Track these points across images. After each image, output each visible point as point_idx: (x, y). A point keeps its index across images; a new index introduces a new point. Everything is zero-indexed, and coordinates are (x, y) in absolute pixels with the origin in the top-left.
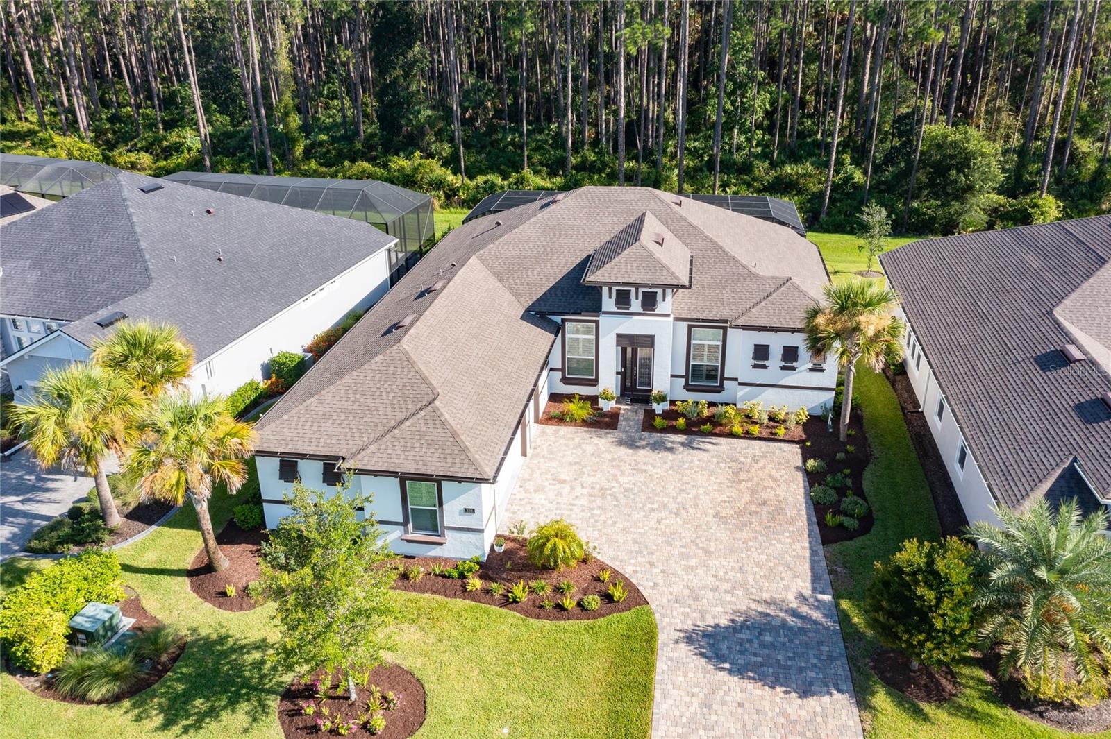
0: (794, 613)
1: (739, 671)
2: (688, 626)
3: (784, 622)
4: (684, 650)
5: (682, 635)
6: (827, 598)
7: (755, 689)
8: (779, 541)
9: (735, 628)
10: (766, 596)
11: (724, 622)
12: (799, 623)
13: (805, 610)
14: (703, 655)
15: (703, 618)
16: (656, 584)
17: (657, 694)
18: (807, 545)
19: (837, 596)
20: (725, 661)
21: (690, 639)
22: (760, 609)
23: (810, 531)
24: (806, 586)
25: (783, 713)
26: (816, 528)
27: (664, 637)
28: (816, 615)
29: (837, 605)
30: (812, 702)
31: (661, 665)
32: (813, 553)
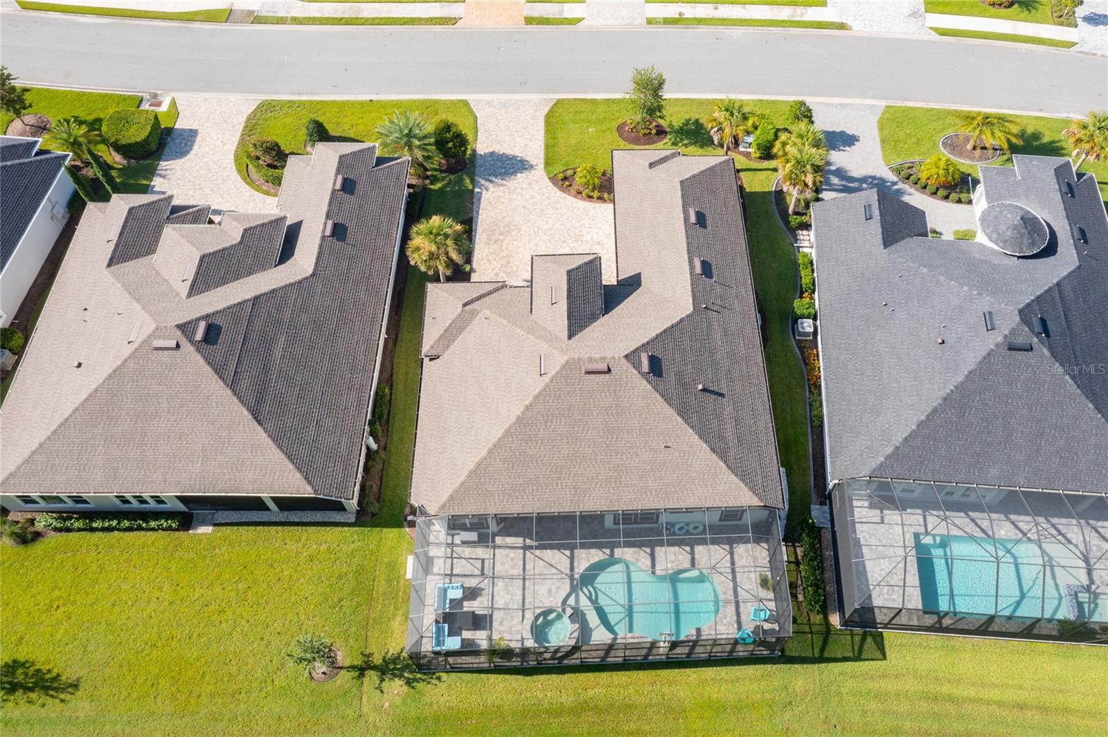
0: (491, 181)
1: (514, 157)
2: (533, 171)
3: (496, 177)
4: (533, 162)
5: (535, 168)
6: (477, 190)
7: (510, 152)
8: (492, 217)
9: (514, 173)
10: (502, 188)
11: (519, 175)
12: (491, 178)
13: (487, 184)
14: (527, 161)
15: (527, 175)
16: (546, 188)
17: (543, 147)
18: (480, 217)
19: (472, 191)
20: (520, 160)
21: (532, 167)
22: (504, 182)
23: (476, 226)
24: (485, 195)
25: (501, 145)
26: (474, 229)
27: (542, 166)
28: (483, 182)
29: (474, 187)
30: (491, 150)
31: (542, 156)
32: (478, 213)
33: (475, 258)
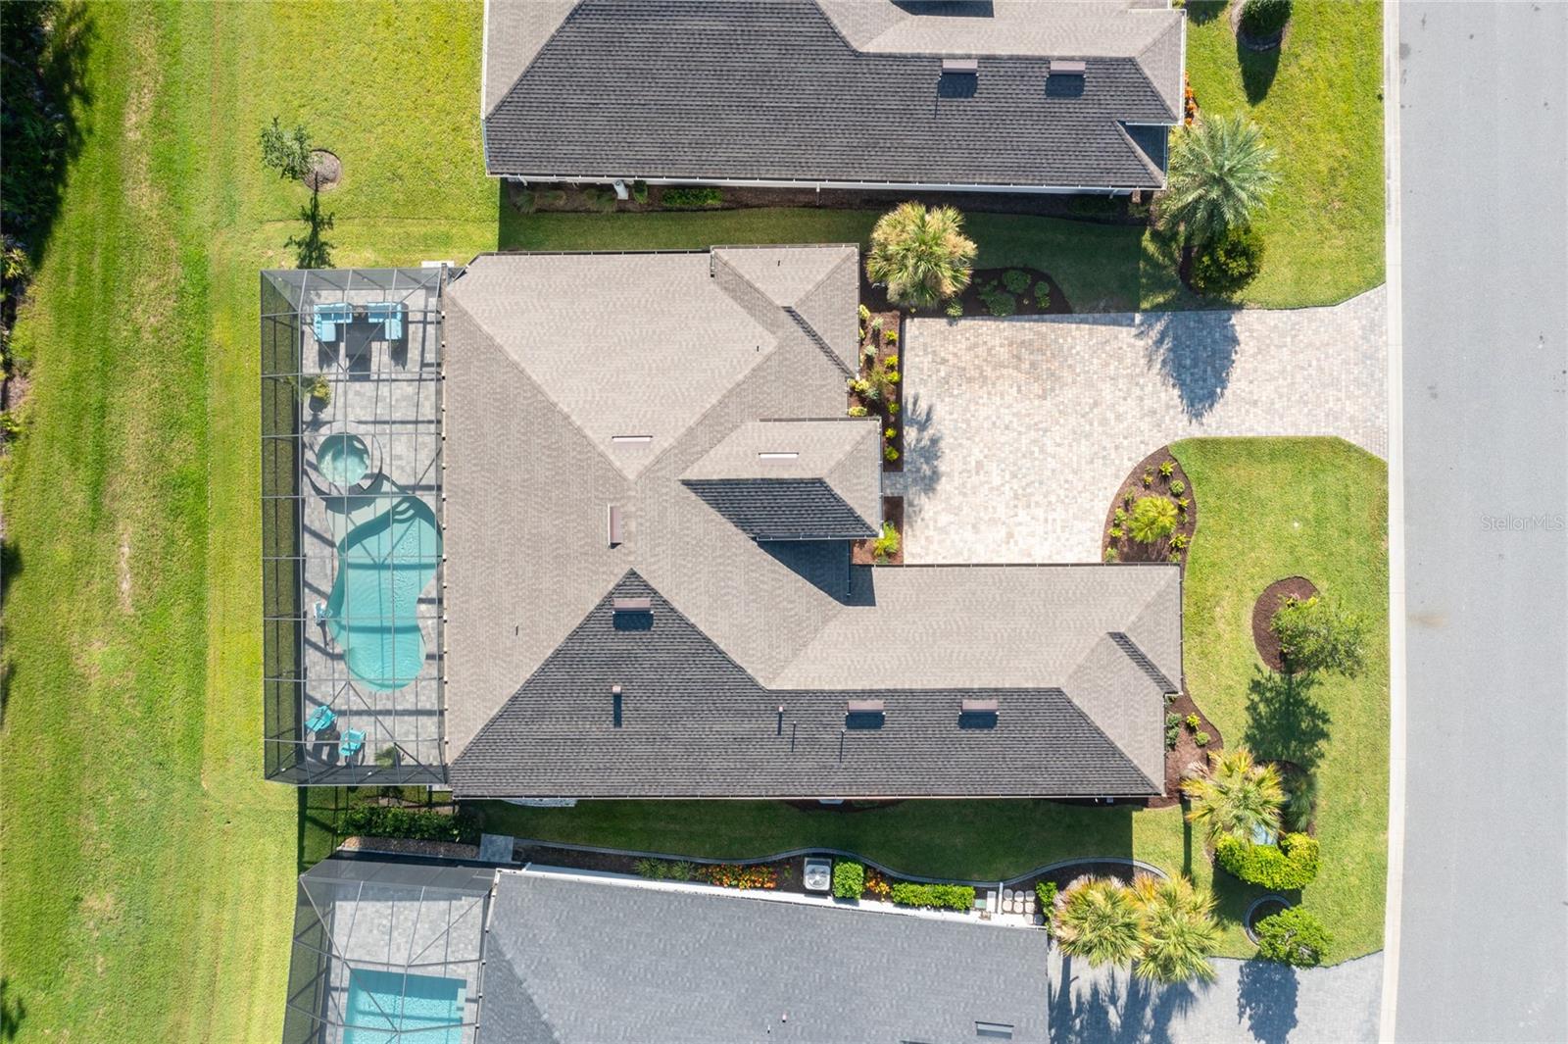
0: (1160, 342)
1: (1222, 382)
2: (1185, 417)
3: (1170, 350)
4: (1208, 418)
5: (1194, 421)
6: (1138, 318)
7: (1236, 372)
8: (1072, 348)
9: (1180, 383)
10: (1143, 361)
11: (1176, 392)
12: (1168, 340)
13: (1154, 334)
14: (1211, 406)
15: (1176, 407)
16: (1142, 442)
17: (1250, 435)
18: (1074, 326)
19: (1136, 309)
20: (1215, 393)
21: (1198, 415)
22: (1159, 366)
23: (1053, 321)
24: (1125, 334)
25: (1254, 356)
26: (1046, 316)
27: (1197, 432)
28: (1159, 326)
29: (1145, 311)
30: (1241, 337)
31: (1225, 434)
32: (1086, 322)
33: (981, 323)
